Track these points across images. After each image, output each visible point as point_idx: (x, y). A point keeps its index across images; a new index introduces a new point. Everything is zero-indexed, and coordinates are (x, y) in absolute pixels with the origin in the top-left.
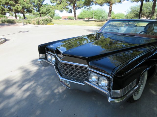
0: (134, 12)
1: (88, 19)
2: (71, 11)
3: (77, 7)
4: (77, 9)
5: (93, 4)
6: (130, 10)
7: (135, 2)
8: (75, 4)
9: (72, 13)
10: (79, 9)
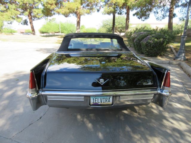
0: (106, 27)
1: (54, 34)
2: (25, 23)
3: (35, 17)
4: (35, 20)
5: (54, 14)
6: (102, 24)
7: (107, 14)
8: (32, 12)
9: (27, 25)
10: (37, 20)
